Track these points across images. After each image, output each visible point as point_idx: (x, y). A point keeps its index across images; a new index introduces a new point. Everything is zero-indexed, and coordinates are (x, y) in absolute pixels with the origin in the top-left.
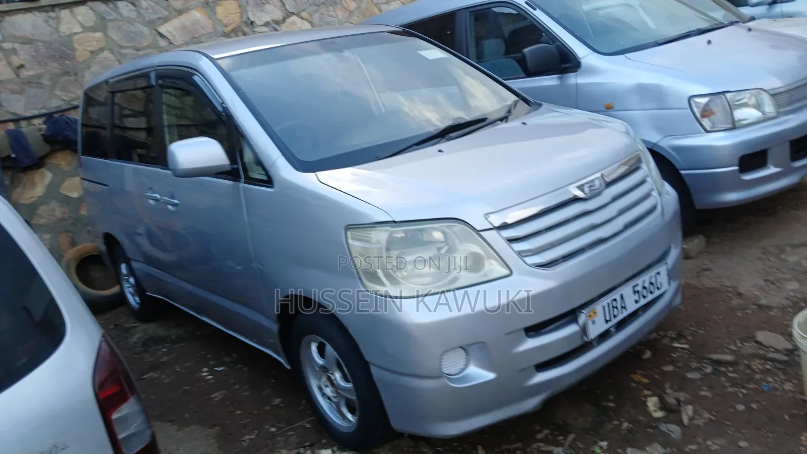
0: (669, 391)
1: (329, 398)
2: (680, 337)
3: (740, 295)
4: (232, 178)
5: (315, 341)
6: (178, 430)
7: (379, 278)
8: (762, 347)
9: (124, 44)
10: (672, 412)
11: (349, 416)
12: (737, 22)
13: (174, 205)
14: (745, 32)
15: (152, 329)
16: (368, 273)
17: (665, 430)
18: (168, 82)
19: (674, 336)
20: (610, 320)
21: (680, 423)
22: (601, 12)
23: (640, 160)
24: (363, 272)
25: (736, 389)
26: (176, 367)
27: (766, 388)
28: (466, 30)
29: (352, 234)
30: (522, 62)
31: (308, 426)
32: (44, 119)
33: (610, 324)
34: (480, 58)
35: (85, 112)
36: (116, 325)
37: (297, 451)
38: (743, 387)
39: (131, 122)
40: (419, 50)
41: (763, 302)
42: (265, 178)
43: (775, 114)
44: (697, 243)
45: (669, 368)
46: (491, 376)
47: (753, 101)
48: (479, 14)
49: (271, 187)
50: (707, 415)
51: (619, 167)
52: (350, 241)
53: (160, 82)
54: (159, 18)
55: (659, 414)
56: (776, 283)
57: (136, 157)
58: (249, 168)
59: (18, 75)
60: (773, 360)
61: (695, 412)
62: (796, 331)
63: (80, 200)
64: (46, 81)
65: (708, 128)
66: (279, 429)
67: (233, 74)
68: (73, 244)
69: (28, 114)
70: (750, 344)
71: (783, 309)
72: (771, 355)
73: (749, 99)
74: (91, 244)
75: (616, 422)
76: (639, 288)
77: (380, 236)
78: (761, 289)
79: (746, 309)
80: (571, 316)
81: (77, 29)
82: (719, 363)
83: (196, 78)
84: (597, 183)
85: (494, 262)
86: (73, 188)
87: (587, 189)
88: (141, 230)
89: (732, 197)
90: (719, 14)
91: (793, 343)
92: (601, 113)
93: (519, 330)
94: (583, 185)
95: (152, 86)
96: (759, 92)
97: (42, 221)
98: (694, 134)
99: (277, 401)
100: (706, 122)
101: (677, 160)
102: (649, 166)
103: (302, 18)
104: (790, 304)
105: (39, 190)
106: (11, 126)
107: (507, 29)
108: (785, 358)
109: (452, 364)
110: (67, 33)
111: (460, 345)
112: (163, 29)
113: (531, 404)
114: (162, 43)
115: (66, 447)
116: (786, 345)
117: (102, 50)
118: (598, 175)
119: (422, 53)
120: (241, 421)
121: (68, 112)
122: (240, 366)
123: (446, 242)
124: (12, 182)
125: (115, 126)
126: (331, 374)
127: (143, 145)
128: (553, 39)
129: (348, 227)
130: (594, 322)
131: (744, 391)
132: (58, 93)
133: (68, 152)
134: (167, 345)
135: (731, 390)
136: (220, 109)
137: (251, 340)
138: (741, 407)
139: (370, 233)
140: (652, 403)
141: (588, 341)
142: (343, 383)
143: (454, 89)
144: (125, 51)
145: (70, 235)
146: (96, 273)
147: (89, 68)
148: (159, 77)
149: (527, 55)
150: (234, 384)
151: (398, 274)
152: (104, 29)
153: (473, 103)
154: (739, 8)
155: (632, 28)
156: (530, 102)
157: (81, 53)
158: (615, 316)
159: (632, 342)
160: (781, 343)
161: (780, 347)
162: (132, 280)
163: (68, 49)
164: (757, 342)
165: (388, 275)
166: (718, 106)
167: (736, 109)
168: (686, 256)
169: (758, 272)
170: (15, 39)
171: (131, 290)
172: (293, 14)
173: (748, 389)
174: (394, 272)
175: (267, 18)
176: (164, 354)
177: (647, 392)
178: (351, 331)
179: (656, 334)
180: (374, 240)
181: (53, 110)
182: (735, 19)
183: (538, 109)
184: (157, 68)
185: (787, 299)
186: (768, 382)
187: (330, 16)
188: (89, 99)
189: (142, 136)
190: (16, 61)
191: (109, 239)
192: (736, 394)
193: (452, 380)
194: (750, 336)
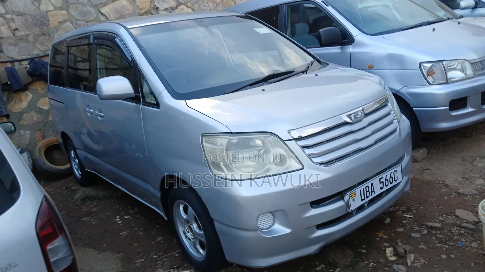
0: (400, 244)
1: (190, 239)
2: (409, 210)
3: (447, 186)
4: (136, 102)
5: (182, 204)
6: (99, 254)
7: (221, 167)
8: (459, 220)
9: (79, 18)
10: (401, 257)
11: (201, 251)
12: (452, 18)
13: (101, 116)
14: (457, 24)
15: (88, 191)
16: (214, 163)
17: (396, 268)
18: (100, 41)
19: (405, 210)
20: (364, 199)
21: (405, 264)
22: (369, 9)
23: (387, 101)
24: (211, 163)
25: (442, 245)
26: (101, 215)
27: (460, 245)
28: (285, 17)
29: (205, 139)
30: (319, 37)
31: (177, 255)
32: (29, 61)
33: (364, 201)
34: (293, 35)
35: (54, 58)
36: (67, 188)
37: (169, 270)
38: (446, 244)
39: (81, 65)
40: (255, 28)
41: (461, 191)
42: (155, 102)
43: (472, 75)
44: (422, 153)
45: (401, 230)
46: (288, 231)
47: (459, 67)
48: (293, 8)
49: (159, 108)
50: (422, 260)
51: (374, 104)
52: (204, 144)
53: (96, 41)
54: (101, 3)
55: (393, 258)
56: (469, 179)
57: (82, 87)
58: (145, 96)
59: (14, 35)
60: (465, 228)
61: (415, 258)
62: (480, 211)
63: (48, 111)
64: (31, 38)
65: (431, 83)
66: (159, 256)
67: (139, 38)
68: (44, 137)
69: (20, 58)
70: (452, 217)
71: (473, 196)
72: (464, 225)
73: (457, 66)
74: (54, 138)
75: (366, 262)
76: (383, 180)
77: (223, 141)
78: (460, 183)
79: (451, 195)
80: (340, 195)
81: (51, 8)
82: (432, 228)
83: (117, 40)
84: (360, 114)
85: (293, 160)
86: (44, 104)
87: (353, 118)
88: (85, 131)
89: (444, 125)
90: (441, 14)
91: (478, 218)
92: (366, 70)
93: (308, 203)
94: (350, 115)
95: (91, 44)
96: (463, 61)
97: (25, 123)
98: (422, 85)
99: (160, 239)
100: (430, 79)
101: (411, 101)
102: (393, 105)
103: (188, 7)
104: (477, 193)
105: (24, 104)
106: (9, 65)
107: (312, 17)
108: (474, 227)
109: (264, 222)
110: (45, 10)
111: (270, 211)
112: (103, 10)
113: (313, 249)
114: (102, 18)
115: (17, 265)
116: (473, 218)
117: (65, 21)
118: (361, 108)
119: (256, 29)
120: (136, 250)
121: (43, 58)
122: (139, 216)
123: (264, 146)
124: (8, 99)
125: (69, 67)
126: (191, 224)
127: (86, 79)
128: (338, 24)
129: (203, 135)
130: (354, 200)
131: (447, 246)
132: (38, 46)
133: (43, 82)
134: (96, 201)
135: (438, 245)
136: (130, 59)
137: (146, 201)
138: (444, 257)
139: (217, 139)
140: (389, 251)
141: (350, 211)
142: (197, 230)
143: (276, 53)
144: (79, 22)
145: (42, 132)
146: (57, 155)
147: (57, 32)
148: (95, 38)
149: (322, 34)
150: (135, 227)
151: (233, 165)
152: (67, 9)
153: (287, 62)
154: (453, 10)
155: (387, 20)
156: (321, 62)
157: (53, 23)
158: (367, 197)
159: (379, 213)
160: (471, 217)
161: (470, 220)
162: (77, 161)
163: (45, 20)
164: (456, 216)
165: (226, 166)
166: (438, 69)
167: (448, 71)
168: (414, 160)
169: (459, 172)
170: (13, 12)
171: (76, 166)
172: (182, 4)
173: (449, 245)
174: (231, 164)
175: (166, 6)
176: (95, 206)
177: (386, 244)
178: (203, 199)
179: (393, 208)
180: (219, 144)
181: (35, 56)
182: (450, 16)
183: (326, 66)
184: (94, 33)
185: (475, 189)
186: (462, 242)
187: (205, 6)
188: (56, 50)
189: (87, 73)
190: (13, 26)
191: (64, 135)
192: (441, 247)
193: (263, 233)
194: (452, 212)
